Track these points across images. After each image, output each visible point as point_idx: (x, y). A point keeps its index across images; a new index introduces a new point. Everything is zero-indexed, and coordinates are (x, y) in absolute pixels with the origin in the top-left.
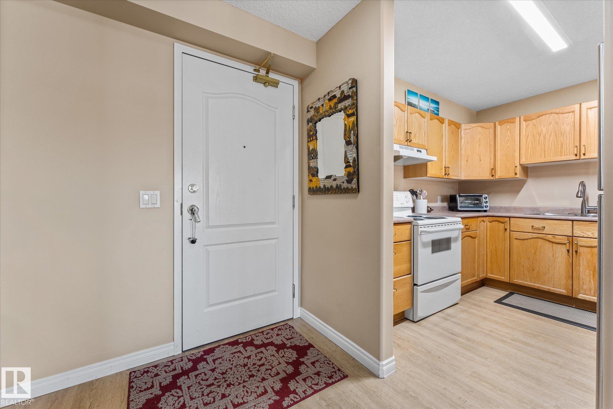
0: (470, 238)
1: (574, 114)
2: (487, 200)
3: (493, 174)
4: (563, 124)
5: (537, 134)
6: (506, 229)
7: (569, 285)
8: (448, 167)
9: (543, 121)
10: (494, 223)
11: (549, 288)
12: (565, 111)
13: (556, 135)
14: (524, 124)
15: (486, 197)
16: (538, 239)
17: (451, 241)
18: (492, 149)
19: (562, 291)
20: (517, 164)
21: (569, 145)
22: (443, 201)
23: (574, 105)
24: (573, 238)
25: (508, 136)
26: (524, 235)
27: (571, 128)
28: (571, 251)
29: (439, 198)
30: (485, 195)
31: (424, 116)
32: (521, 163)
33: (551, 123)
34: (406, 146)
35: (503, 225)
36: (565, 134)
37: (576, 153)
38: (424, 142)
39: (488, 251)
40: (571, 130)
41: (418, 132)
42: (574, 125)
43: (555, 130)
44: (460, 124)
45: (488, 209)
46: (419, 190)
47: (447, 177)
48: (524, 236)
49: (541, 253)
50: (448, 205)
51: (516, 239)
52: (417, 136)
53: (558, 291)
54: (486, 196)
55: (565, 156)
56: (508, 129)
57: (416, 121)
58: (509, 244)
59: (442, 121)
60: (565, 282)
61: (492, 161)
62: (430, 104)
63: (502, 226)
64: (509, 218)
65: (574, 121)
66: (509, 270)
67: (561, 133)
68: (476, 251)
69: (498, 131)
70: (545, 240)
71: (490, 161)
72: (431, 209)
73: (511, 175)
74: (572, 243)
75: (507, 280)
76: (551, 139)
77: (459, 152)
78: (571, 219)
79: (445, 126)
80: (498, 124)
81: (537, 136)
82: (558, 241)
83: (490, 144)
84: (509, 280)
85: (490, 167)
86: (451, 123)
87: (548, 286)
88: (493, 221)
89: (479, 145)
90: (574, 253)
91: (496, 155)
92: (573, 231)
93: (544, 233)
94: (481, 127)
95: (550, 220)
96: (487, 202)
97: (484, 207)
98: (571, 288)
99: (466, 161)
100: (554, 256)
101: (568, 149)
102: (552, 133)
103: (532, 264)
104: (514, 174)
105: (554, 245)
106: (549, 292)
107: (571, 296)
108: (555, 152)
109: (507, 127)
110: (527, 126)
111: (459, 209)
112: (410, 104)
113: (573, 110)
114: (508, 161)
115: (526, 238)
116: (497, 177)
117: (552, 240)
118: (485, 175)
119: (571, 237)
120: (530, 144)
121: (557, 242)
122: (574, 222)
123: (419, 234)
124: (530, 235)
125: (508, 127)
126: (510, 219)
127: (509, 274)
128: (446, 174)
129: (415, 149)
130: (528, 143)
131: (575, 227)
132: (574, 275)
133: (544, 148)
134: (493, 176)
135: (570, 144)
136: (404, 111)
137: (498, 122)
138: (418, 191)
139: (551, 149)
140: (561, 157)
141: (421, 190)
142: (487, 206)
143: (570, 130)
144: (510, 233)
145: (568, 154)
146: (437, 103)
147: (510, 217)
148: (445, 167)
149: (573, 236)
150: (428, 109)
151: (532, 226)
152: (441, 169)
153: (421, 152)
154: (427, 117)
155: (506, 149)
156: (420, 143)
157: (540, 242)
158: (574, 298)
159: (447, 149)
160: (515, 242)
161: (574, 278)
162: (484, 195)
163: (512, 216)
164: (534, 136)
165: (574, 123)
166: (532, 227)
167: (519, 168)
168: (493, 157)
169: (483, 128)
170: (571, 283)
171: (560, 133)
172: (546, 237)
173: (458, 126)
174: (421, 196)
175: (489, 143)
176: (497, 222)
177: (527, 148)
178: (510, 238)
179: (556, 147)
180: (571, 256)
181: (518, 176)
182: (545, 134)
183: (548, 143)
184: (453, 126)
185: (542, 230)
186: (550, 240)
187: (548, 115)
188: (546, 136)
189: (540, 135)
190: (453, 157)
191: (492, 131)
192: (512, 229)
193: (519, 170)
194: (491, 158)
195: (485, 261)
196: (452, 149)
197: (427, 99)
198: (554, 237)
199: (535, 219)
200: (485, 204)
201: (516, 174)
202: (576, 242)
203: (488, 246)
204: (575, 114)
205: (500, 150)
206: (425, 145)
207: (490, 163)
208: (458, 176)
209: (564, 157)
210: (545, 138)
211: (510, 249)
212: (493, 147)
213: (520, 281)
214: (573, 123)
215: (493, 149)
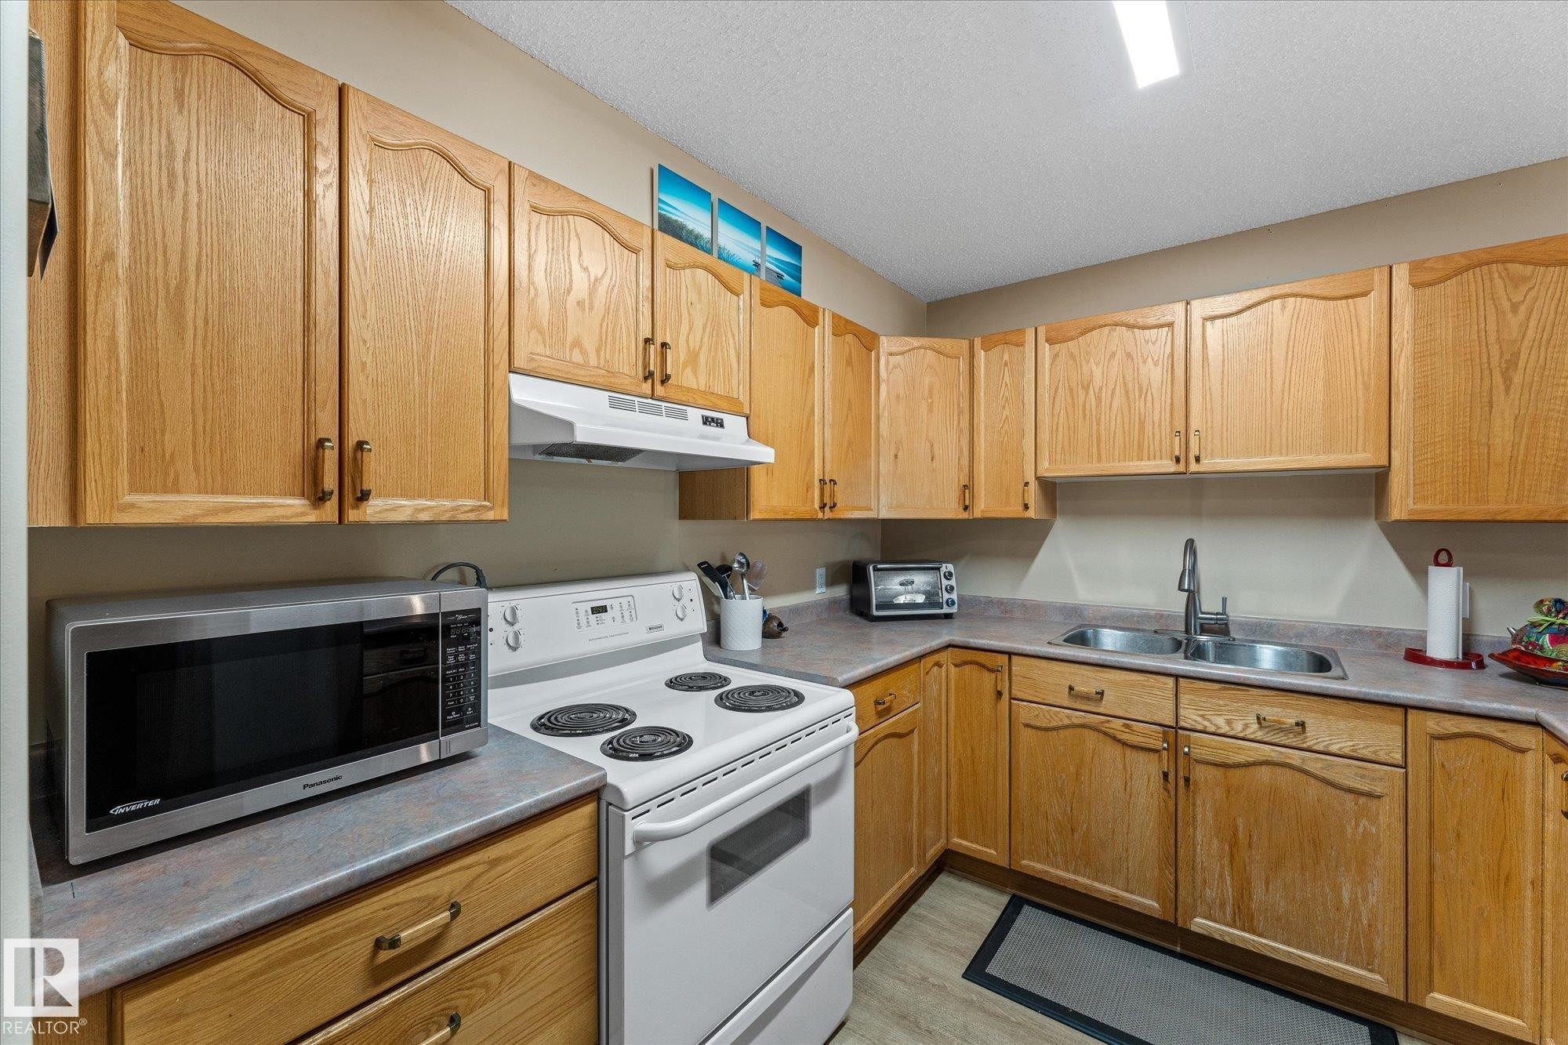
0: (894, 741)
1: (1173, 333)
2: (953, 582)
3: (967, 503)
4: (1145, 362)
5: (1080, 387)
6: (999, 694)
7: (1167, 884)
8: (831, 481)
9: (1096, 348)
10: (967, 668)
11: (1114, 891)
12: (1151, 321)
13: (1127, 392)
14: (1046, 349)
15: (950, 574)
16: (1086, 730)
17: (808, 802)
18: (965, 424)
19: (1148, 903)
20: (1031, 478)
21: (1160, 426)
22: (831, 582)
23: (1171, 306)
24: (1176, 732)
25: (1007, 385)
26: (1047, 715)
27: (1165, 376)
28: (1171, 777)
29: (820, 573)
30: (948, 565)
31: (733, 284)
32: (1038, 475)
33: (1113, 355)
34: (650, 401)
35: (993, 676)
36: (1149, 393)
37: (1177, 453)
38: (735, 387)
39: (953, 760)
40: (1164, 382)
41: (705, 348)
42: (1173, 365)
43: (1123, 378)
44: (875, 337)
45: (954, 610)
46: (739, 562)
47: (828, 514)
48: (1048, 717)
49: (1093, 776)
50: (851, 592)
51: (1027, 726)
52: (702, 359)
53: (1139, 904)
54: (950, 567)
55: (1149, 459)
56: (1006, 364)
57: (700, 300)
58: (1008, 742)
59: (809, 316)
60: (1156, 873)
61: (965, 462)
62: (762, 247)
63: (988, 678)
64: (1007, 657)
65: (1172, 355)
66: (1007, 827)
67: (1141, 389)
68: (915, 778)
69: (980, 367)
70: (1105, 733)
71: (959, 460)
72: (780, 624)
73: (1013, 510)
74: (1174, 749)
75: (1003, 862)
76: (1115, 405)
77: (873, 426)
78: (1174, 672)
79: (822, 336)
80: (979, 347)
81: (1080, 392)
82: (1139, 739)
83: (959, 405)
84: (1008, 863)
85: (959, 480)
86: (842, 327)
87: (1112, 886)
88: (966, 663)
89: (930, 407)
90: (1182, 782)
91: (976, 443)
92: (1177, 709)
93: (1101, 710)
94: (933, 349)
95: (1119, 672)
96: (952, 588)
97: (945, 606)
98: (1172, 895)
99: (893, 457)
100: (1128, 789)
101: (1157, 438)
102: (1118, 387)
103: (1069, 809)
104: (1021, 508)
105: (1128, 751)
106: (1116, 905)
107: (1173, 921)
108: (1125, 447)
109: (1002, 357)
110: (1055, 356)
111: (875, 613)
112: (669, 227)
113: (1168, 318)
114: (1006, 462)
115: (1053, 724)
116: (978, 514)
117: (1124, 737)
118: (947, 508)
119: (1172, 727)
120: (1061, 415)
121: (1135, 743)
122: (1181, 680)
123: (629, 848)
124: (1064, 717)
125: (1006, 357)
126: (1010, 658)
127: (1007, 841)
128: (825, 505)
129: (695, 415)
130: (1056, 412)
131: (1184, 699)
132: (1181, 852)
133: (1098, 431)
134: (966, 508)
135: (1163, 423)
136: (635, 251)
137: (980, 339)
138: (736, 565)
139: (1115, 434)
140: (1138, 463)
141: (743, 561)
142: (953, 603)
143: (1162, 382)
144: (1010, 705)
145: (1158, 454)
146: (795, 249)
147: (1010, 654)
148: (820, 480)
149: (1177, 727)
150: (757, 265)
151: (1071, 688)
152: (809, 487)
153: (722, 426)
154: (747, 293)
155: (1001, 426)
156: (719, 389)
157: (1091, 738)
158: (1181, 928)
159: (829, 417)
160: (1026, 735)
161: (1180, 864)
162: (944, 565)
163: (1016, 651)
164: (1071, 390)
165: (1173, 361)
166: (1070, 692)
167: (1033, 486)
168: (967, 448)
169: (939, 352)
170: (1172, 878)
171: (1137, 387)
172: (1106, 725)
173: (868, 341)
174: (745, 581)
175: (955, 403)
176: (974, 667)
177: (1054, 429)
178: (1010, 721)
179: (1126, 429)
180: (1173, 793)
181: (1031, 513)
182: (1101, 389)
183: (1108, 416)
184: (849, 338)
185: (1096, 700)
186: (1120, 736)
187: (1106, 329)
188: (1104, 395)
189: (1086, 389)
190: (850, 443)
191: (963, 365)
192: (1016, 693)
193: (1033, 493)
194: (961, 451)
195: (944, 796)
196: (847, 416)
197: (751, 224)
198: (1127, 726)
199: (1077, 666)
200: (946, 596)
201: (1026, 507)
202: (1186, 750)
203: (952, 745)
204: (1175, 332)
205: (986, 427)
206: (741, 398)
207: (960, 467)
208: (870, 509)
209: (1148, 463)
210: (1099, 399)
211: (1012, 758)
212: (967, 416)
213: (1039, 866)
214: (1170, 362)
215: (968, 424)
